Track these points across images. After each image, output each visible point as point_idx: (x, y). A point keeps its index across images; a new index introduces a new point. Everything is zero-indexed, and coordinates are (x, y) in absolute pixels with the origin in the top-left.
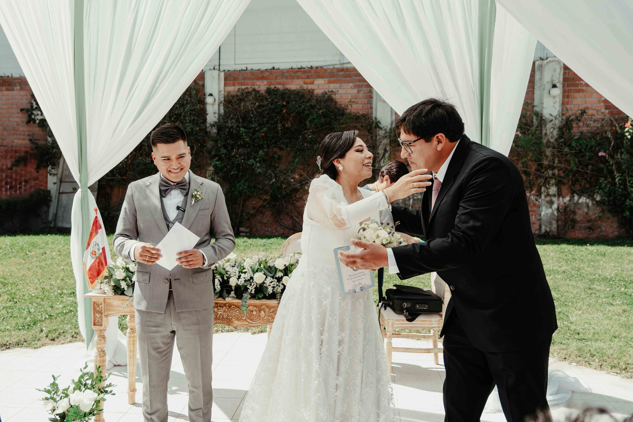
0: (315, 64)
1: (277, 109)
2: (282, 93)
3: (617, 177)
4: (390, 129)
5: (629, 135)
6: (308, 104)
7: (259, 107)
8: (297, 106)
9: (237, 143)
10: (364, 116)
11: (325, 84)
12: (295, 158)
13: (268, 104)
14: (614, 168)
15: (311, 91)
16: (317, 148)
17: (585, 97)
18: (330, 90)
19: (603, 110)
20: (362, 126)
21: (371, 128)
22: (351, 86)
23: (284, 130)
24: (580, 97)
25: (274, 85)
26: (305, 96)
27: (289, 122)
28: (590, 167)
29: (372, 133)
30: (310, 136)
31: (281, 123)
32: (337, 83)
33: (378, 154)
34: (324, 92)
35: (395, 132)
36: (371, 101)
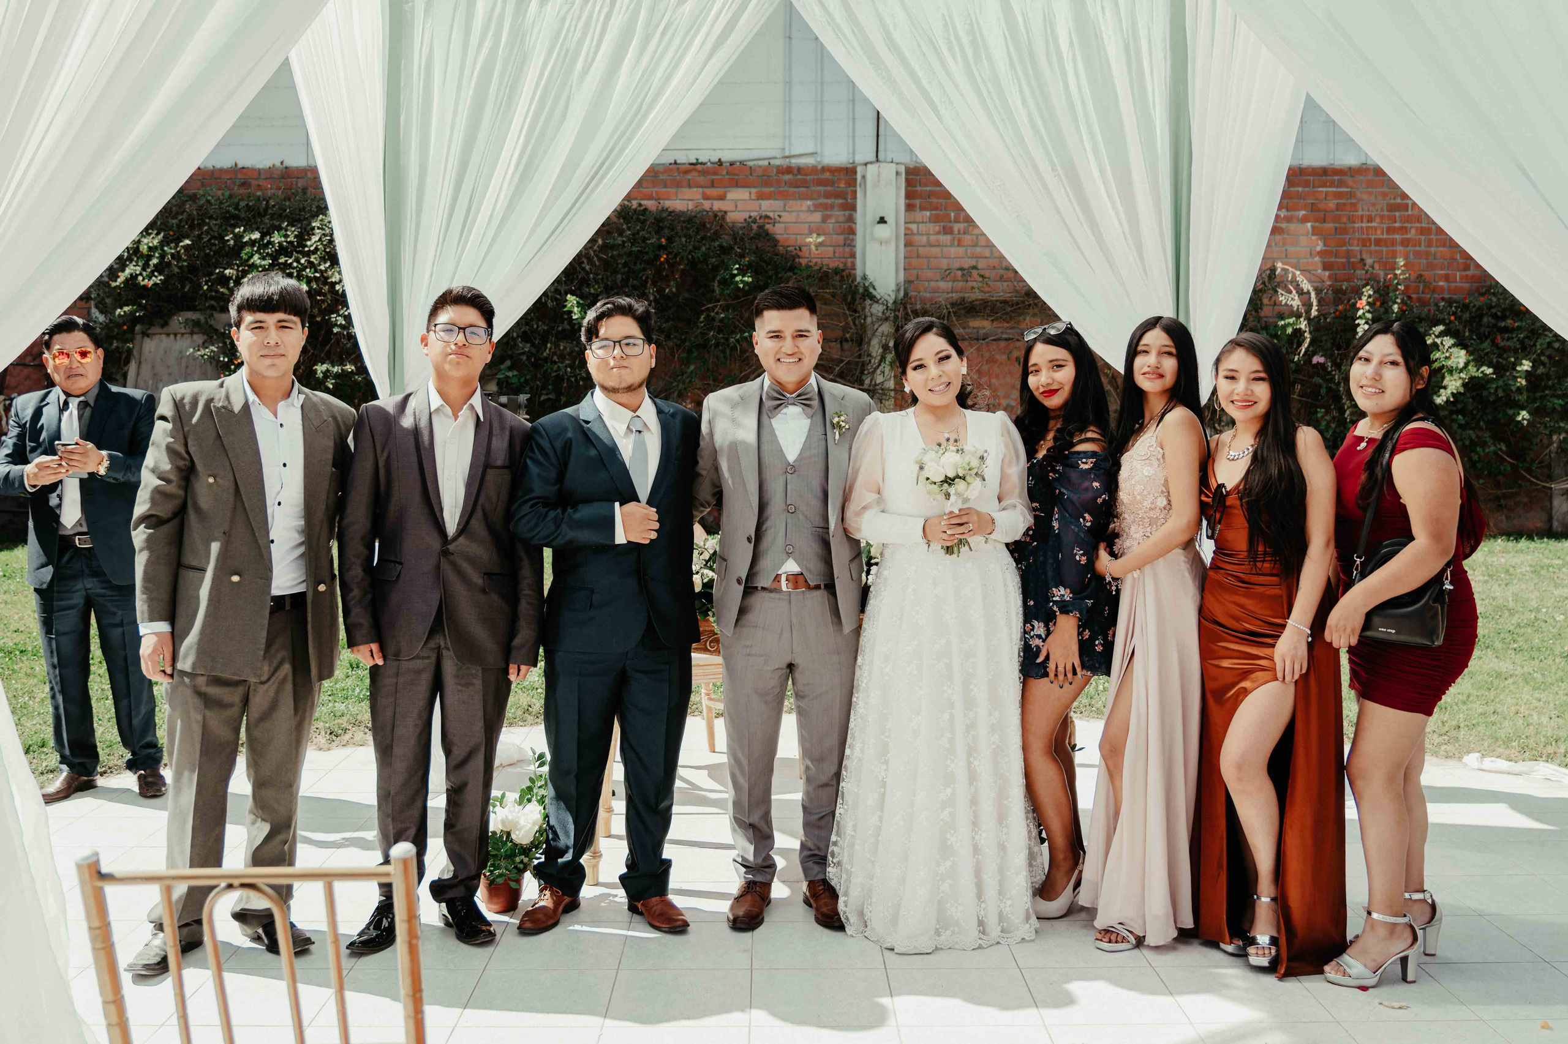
0: (727, 156)
1: (647, 253)
2: (655, 219)
3: (1348, 408)
4: (895, 302)
5: (1366, 323)
6: (717, 244)
7: (604, 248)
8: (690, 247)
9: (553, 328)
10: (837, 271)
11: (751, 199)
12: (686, 362)
13: (623, 242)
14: (1341, 389)
15: (719, 214)
16: (738, 341)
17: (1284, 244)
18: (764, 214)
19: (1319, 271)
20: (834, 295)
21: (854, 300)
22: (809, 207)
23: (662, 301)
24: (1276, 244)
25: (635, 199)
26: (708, 226)
27: (672, 283)
28: (1298, 387)
29: (855, 311)
30: (722, 315)
31: (654, 284)
32: (776, 199)
33: (869, 355)
34: (750, 217)
35: (905, 308)
36: (853, 240)
